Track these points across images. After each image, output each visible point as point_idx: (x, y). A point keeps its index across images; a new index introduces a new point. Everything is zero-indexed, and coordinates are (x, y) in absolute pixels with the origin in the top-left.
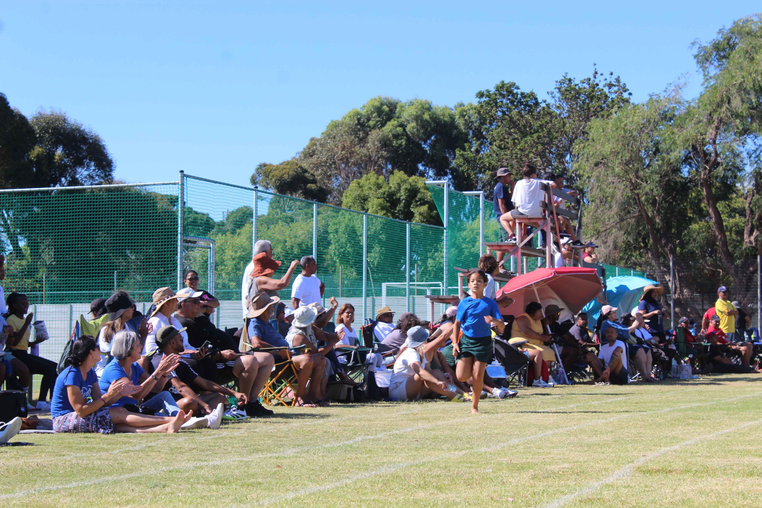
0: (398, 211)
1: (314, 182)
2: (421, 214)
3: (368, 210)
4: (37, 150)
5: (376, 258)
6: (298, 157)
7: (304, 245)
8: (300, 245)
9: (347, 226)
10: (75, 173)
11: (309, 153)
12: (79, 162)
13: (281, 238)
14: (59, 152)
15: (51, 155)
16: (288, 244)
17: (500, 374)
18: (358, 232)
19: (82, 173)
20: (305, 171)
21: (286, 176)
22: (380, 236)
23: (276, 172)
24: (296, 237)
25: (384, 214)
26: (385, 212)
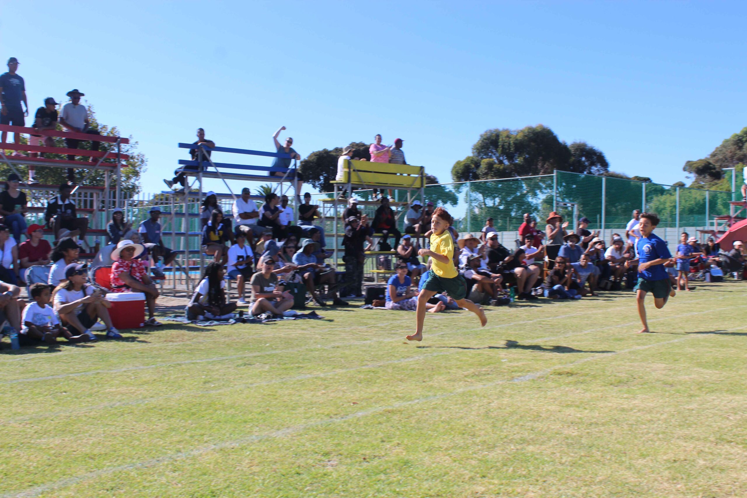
1: (715, 169)
4: (573, 159)
6: (709, 157)
9: (727, 190)
10: (590, 168)
11: (713, 155)
12: (593, 164)
13: (694, 196)
14: (584, 159)
15: (580, 161)
17: (719, 274)
19: (594, 169)
20: (710, 164)
21: (700, 167)
23: (695, 165)
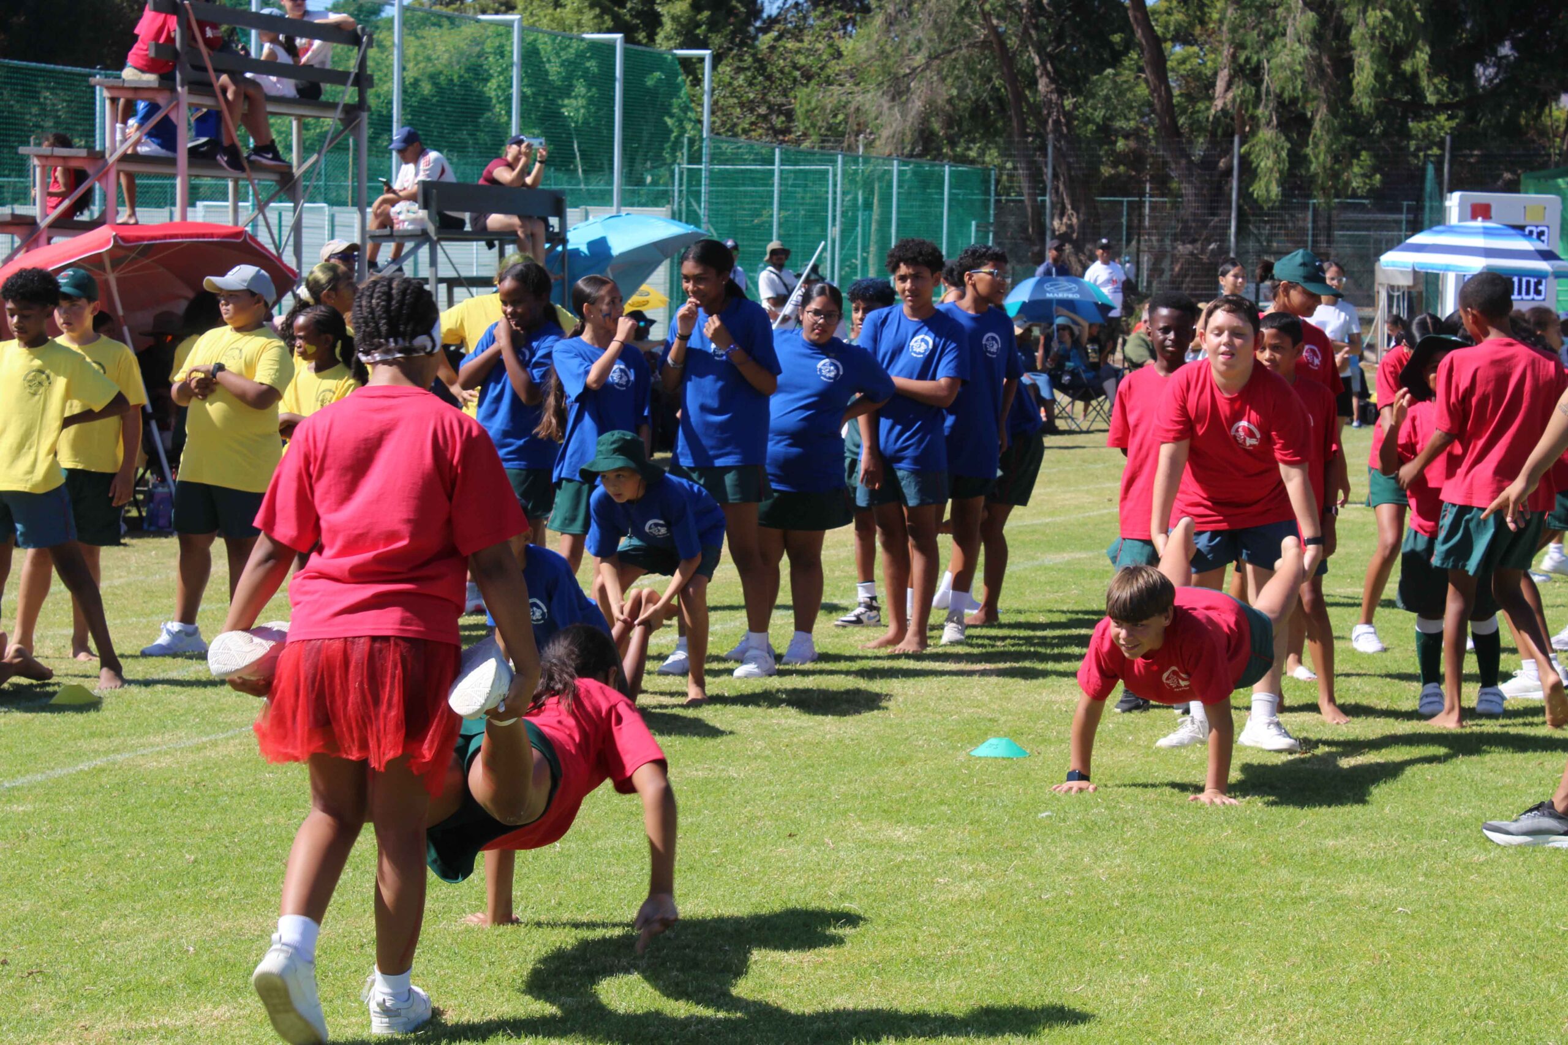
0: (632, 9)
2: (675, 19)
3: (564, 6)
5: (577, 110)
7: (442, 78)
8: (433, 78)
16: (411, 74)
18: (543, 53)
22: (588, 64)
24: (429, 59)
25: (596, 17)
26: (597, 11)
